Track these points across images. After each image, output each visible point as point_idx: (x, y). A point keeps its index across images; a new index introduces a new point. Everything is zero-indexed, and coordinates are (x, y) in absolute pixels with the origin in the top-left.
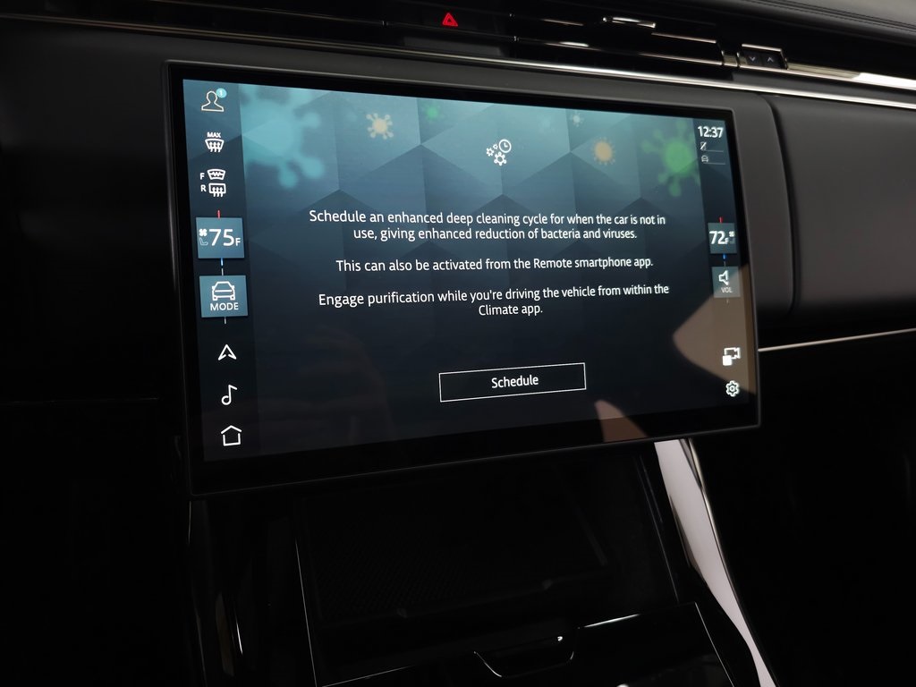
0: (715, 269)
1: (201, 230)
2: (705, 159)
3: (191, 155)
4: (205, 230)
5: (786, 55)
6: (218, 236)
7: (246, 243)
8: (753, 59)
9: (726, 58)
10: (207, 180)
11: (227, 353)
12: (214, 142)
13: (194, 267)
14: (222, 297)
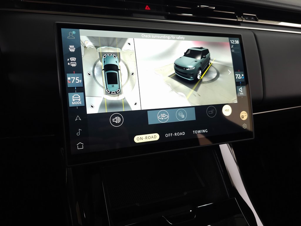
0: (237, 87)
1: (68, 78)
2: (233, 51)
3: (64, 53)
4: (70, 78)
5: (257, 17)
8: (247, 18)
9: (238, 18)
10: (70, 61)
11: (78, 118)
12: (72, 49)
13: (66, 90)
14: (76, 99)
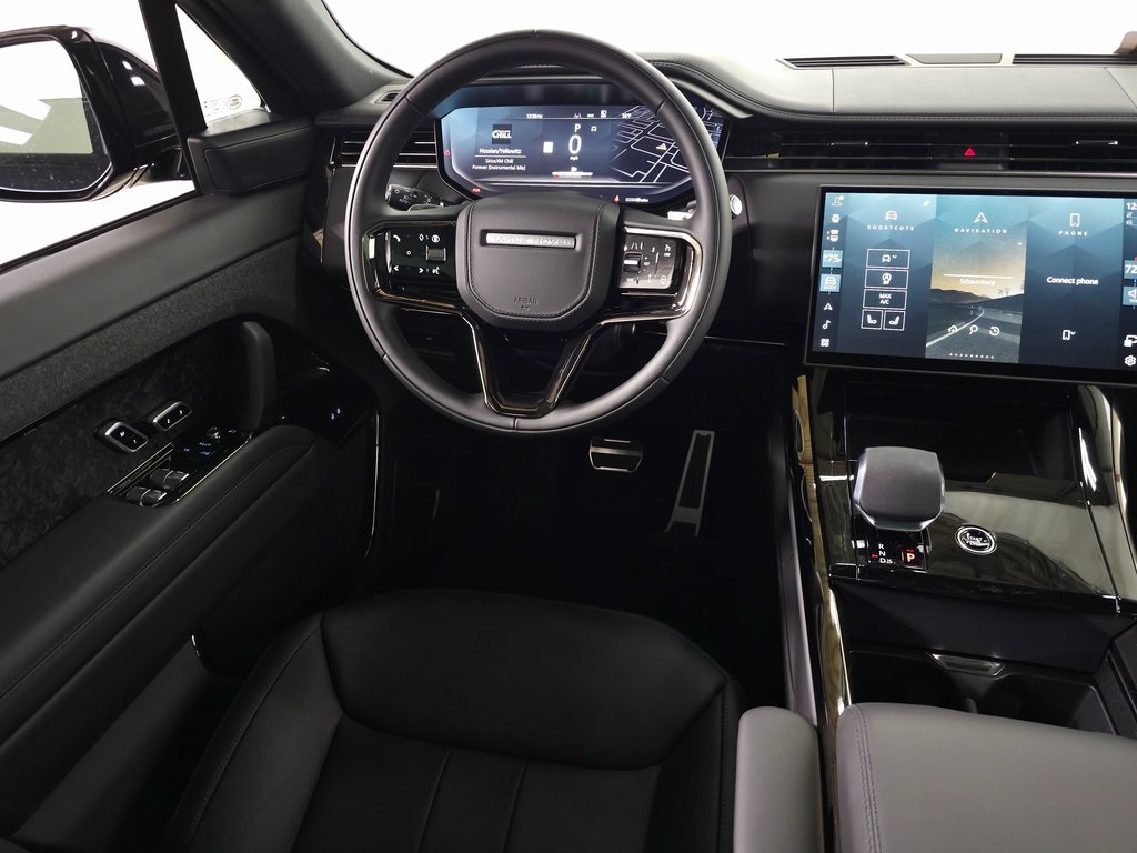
0: (1125, 288)
1: (825, 256)
2: (1129, 223)
3: (825, 224)
6: (831, 258)
7: (843, 261)
10: (830, 235)
11: (828, 307)
12: (836, 219)
13: (819, 270)
14: (829, 283)
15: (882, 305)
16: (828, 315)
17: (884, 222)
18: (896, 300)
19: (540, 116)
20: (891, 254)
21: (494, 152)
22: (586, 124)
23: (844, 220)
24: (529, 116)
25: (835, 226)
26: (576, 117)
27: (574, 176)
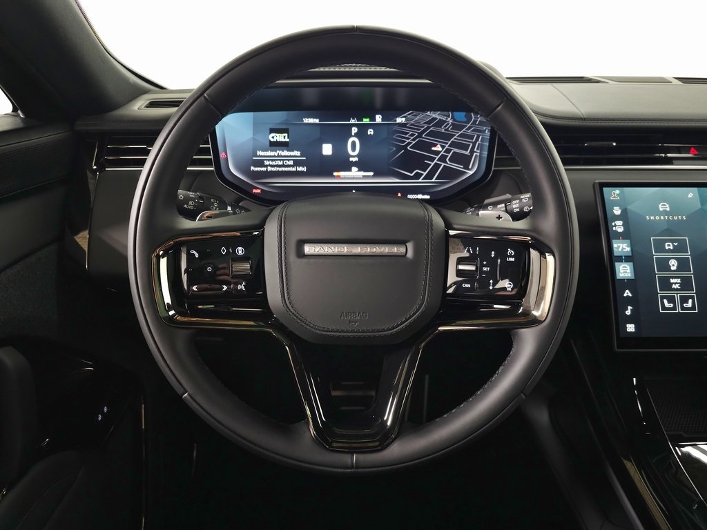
1: (615, 245)
6: (621, 247)
7: (632, 250)
10: (615, 226)
11: (627, 293)
14: (624, 271)
15: (674, 290)
16: (628, 301)
17: (660, 213)
18: (686, 284)
19: (317, 121)
20: (672, 241)
21: (272, 154)
22: (363, 128)
23: (624, 211)
24: (306, 121)
25: (617, 218)
26: (352, 121)
27: (354, 175)
